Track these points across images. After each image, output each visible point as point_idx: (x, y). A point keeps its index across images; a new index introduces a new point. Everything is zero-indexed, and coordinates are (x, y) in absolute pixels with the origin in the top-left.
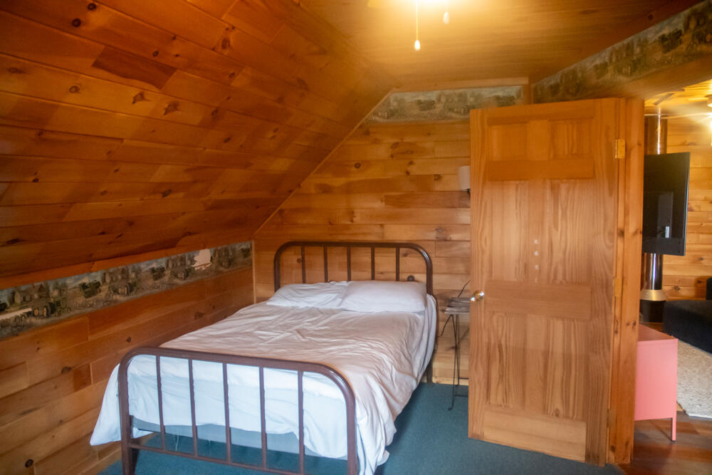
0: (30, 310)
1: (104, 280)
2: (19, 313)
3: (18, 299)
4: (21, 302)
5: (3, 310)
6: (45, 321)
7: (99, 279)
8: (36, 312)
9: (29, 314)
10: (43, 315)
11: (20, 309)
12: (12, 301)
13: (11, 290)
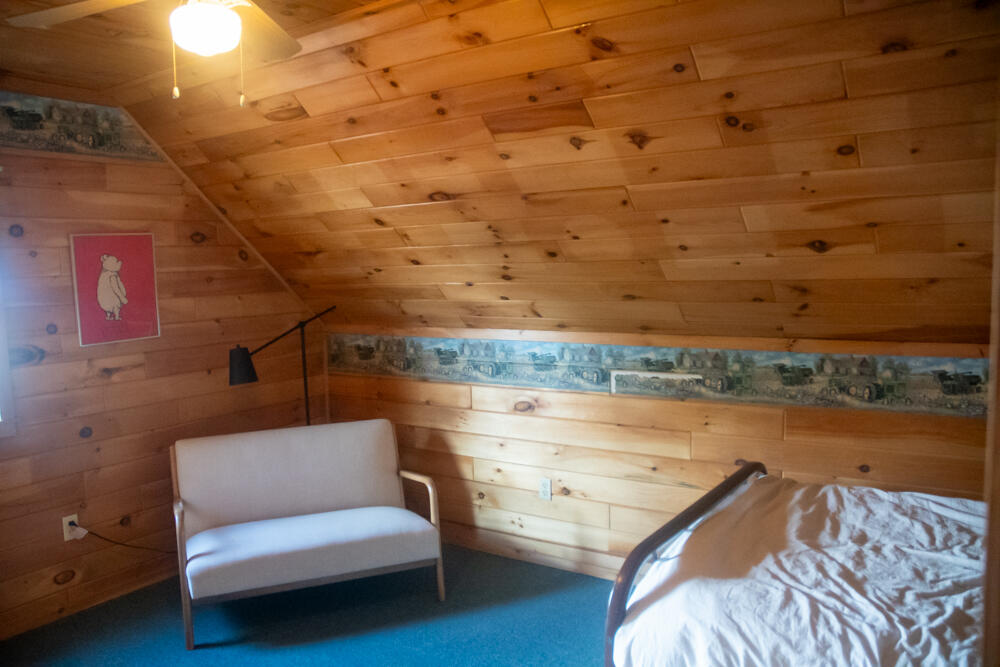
0: (700, 377)
1: (820, 368)
2: (688, 377)
3: (687, 362)
4: (691, 366)
5: (669, 369)
6: (718, 395)
7: (811, 364)
8: (708, 382)
9: (698, 381)
10: (716, 388)
11: (689, 373)
12: (680, 362)
13: (679, 350)
